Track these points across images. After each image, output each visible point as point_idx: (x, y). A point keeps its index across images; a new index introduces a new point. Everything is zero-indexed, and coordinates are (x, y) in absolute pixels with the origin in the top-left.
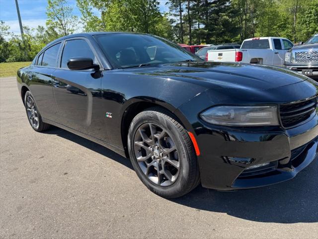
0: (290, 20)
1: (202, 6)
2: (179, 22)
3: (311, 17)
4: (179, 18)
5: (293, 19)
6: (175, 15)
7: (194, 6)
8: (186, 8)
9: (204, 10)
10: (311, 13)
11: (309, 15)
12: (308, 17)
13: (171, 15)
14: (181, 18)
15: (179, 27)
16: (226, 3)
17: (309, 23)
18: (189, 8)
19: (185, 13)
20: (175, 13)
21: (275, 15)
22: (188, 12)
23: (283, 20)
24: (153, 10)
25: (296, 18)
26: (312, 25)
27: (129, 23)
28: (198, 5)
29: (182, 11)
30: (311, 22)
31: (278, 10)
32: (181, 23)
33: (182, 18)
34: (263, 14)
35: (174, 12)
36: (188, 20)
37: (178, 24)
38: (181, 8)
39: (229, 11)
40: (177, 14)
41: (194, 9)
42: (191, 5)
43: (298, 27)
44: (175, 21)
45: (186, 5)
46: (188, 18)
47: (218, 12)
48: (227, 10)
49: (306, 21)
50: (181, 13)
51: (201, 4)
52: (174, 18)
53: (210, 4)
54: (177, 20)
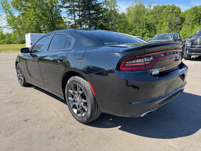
0: (134, 26)
1: (87, 15)
2: (74, 23)
3: (144, 25)
6: (71, 19)
7: (82, 14)
8: (78, 15)
9: (89, 17)
10: (143, 23)
12: (142, 25)
13: (69, 18)
15: (73, 26)
16: (100, 14)
18: (79, 15)
19: (77, 18)
21: (127, 23)
22: (79, 18)
23: (130, 26)
24: (57, 15)
25: (137, 25)
26: (145, 29)
28: (84, 14)
29: (76, 17)
30: (144, 28)
31: (127, 20)
32: (75, 24)
33: (76, 21)
34: (121, 22)
35: (70, 17)
36: (79, 22)
37: (73, 24)
38: (74, 15)
39: (103, 19)
40: (72, 18)
41: (83, 16)
42: (80, 13)
43: (138, 30)
44: (71, 23)
45: (77, 13)
46: (79, 21)
47: (97, 19)
48: (102, 18)
49: (142, 27)
50: (75, 18)
51: (86, 14)
52: (70, 21)
53: (92, 14)
54: (73, 22)
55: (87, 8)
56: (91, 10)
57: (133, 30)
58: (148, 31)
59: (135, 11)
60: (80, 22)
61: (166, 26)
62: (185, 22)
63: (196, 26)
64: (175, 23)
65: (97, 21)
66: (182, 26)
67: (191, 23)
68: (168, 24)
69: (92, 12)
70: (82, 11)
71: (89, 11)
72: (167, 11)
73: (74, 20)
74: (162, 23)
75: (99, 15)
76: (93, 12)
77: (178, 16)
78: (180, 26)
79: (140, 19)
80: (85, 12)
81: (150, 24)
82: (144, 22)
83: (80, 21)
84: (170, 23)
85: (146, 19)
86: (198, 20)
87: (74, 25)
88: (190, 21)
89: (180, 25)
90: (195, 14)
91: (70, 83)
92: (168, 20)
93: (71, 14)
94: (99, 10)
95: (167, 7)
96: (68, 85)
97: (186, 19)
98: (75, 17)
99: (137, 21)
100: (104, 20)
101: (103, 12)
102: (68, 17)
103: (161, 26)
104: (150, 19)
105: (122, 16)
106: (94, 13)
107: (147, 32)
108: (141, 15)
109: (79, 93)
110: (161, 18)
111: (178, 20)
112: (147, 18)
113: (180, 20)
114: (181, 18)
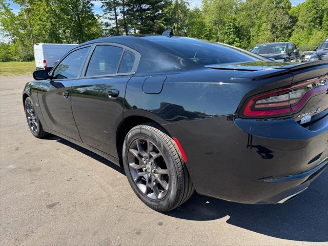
0: (214, 31)
1: (137, 11)
2: (115, 26)
3: (230, 28)
4: (114, 21)
5: (217, 30)
6: (110, 19)
7: (128, 10)
8: (121, 12)
9: (139, 16)
10: (230, 25)
11: (229, 27)
12: (228, 29)
13: (106, 18)
14: (116, 22)
15: (114, 31)
16: (159, 11)
17: (229, 35)
18: (123, 12)
19: (120, 17)
20: (110, 17)
21: (202, 25)
22: (124, 16)
23: (208, 30)
24: (87, 12)
25: (219, 30)
26: (232, 36)
27: (61, 24)
28: (132, 10)
29: (118, 15)
30: (231, 34)
31: (204, 21)
32: (117, 27)
33: (118, 22)
34: (193, 23)
35: (108, 15)
36: (124, 24)
37: (113, 28)
38: (115, 12)
39: (163, 19)
40: (112, 17)
41: (129, 14)
42: (125, 10)
43: (221, 37)
44: (110, 25)
45: (120, 9)
46: (123, 22)
47: (153, 19)
48: (161, 18)
49: (227, 33)
50: (116, 18)
51: (135, 10)
52: (109, 21)
53: (145, 10)
54: (113, 24)
55: (136, 0)
56: (144, 3)
57: (213, 38)
58: (237, 39)
59: (217, 5)
61: (267, 30)
62: (298, 23)
63: (315, 31)
64: (282, 26)
65: (154, 22)
66: (293, 30)
67: (306, 25)
68: (269, 27)
69: (144, 6)
70: (128, 5)
71: (141, 6)
72: (268, 6)
73: (115, 21)
74: (260, 26)
75: (156, 11)
76: (147, 7)
77: (287, 13)
78: (290, 31)
79: (225, 20)
80: (134, 7)
81: (241, 27)
82: (232, 24)
83: (125, 21)
84: (273, 26)
85: (235, 20)
86: (318, 20)
87: (115, 29)
88: (305, 22)
89: (290, 28)
90: (314, 11)
91: (132, 137)
92: (271, 21)
93: (110, 10)
94: (157, 3)
96: (129, 141)
97: (300, 18)
98: (116, 15)
99: (220, 22)
100: (165, 20)
101: (164, 6)
102: (105, 15)
103: (259, 30)
104: (241, 20)
105: (195, 14)
106: (148, 9)
107: (236, 41)
108: (226, 11)
109: (151, 157)
110: (258, 16)
111: (286, 20)
112: (236, 16)
113: (290, 20)
114: (291, 17)
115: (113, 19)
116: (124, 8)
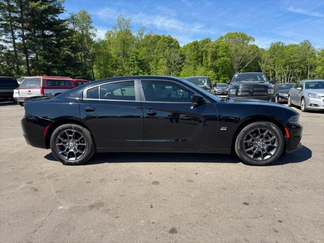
0: (119, 62)
2: (12, 49)
3: (134, 61)
4: (11, 45)
5: (122, 61)
6: (6, 42)
7: (28, 35)
8: (19, 36)
10: (133, 58)
12: (132, 61)
15: (11, 55)
18: (22, 36)
20: (5, 40)
21: (109, 56)
22: (23, 40)
23: (114, 61)
25: (124, 61)
28: (33, 34)
29: (16, 39)
30: (135, 66)
31: (110, 52)
32: (15, 51)
33: (16, 46)
35: (3, 38)
36: (24, 49)
37: (10, 51)
38: (13, 35)
39: (69, 47)
40: (8, 40)
41: (30, 39)
42: (25, 33)
43: (126, 68)
44: (6, 48)
45: (19, 33)
46: (23, 47)
47: (59, 45)
48: (67, 45)
49: (131, 65)
50: (14, 41)
51: (36, 34)
52: (4, 44)
53: (48, 36)
54: (10, 47)
55: (38, 26)
56: (47, 29)
57: (119, 68)
58: (141, 71)
59: (120, 38)
60: (25, 47)
61: (162, 64)
62: (186, 60)
63: (198, 67)
64: (175, 62)
65: (60, 50)
66: (183, 66)
67: (192, 62)
68: (165, 62)
69: (47, 33)
70: (28, 29)
71: (43, 32)
72: (162, 44)
73: (13, 44)
74: (157, 61)
75: (61, 38)
76: (51, 33)
78: (180, 66)
79: (128, 52)
80: (35, 32)
81: (144, 60)
82: (135, 57)
84: (169, 62)
85: (137, 53)
86: (200, 59)
87: (12, 53)
88: (191, 60)
89: (181, 64)
90: (196, 52)
92: (166, 57)
93: (7, 32)
94: (61, 31)
95: (162, 38)
97: (187, 57)
98: (14, 38)
100: (71, 48)
103: (157, 64)
104: (143, 54)
105: (102, 45)
106: (52, 36)
107: (141, 73)
108: (128, 45)
110: (155, 53)
111: (178, 58)
112: (138, 51)
113: (181, 58)
114: (181, 56)
115: (9, 42)
116: (23, 32)
